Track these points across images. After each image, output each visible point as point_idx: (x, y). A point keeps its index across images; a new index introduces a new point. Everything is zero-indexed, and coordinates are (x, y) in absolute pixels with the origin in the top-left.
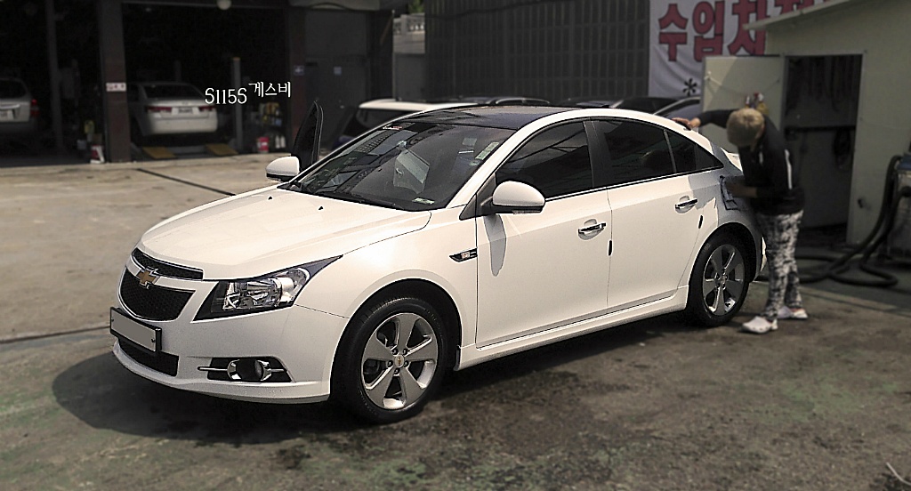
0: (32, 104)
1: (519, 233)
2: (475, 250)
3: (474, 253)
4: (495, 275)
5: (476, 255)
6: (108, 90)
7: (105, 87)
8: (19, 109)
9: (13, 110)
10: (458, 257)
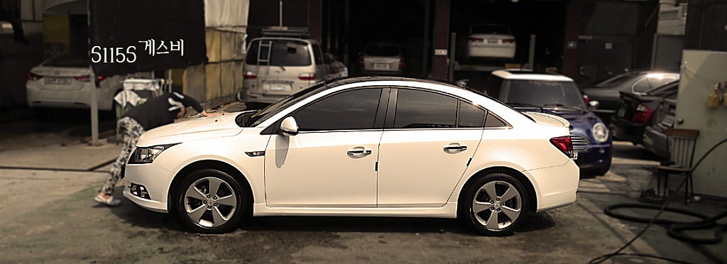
0: (401, 61)
1: (298, 147)
2: (264, 152)
3: (263, 153)
4: (279, 166)
5: (264, 155)
6: (436, 54)
7: (434, 52)
8: (393, 63)
9: (390, 64)
10: (251, 154)
